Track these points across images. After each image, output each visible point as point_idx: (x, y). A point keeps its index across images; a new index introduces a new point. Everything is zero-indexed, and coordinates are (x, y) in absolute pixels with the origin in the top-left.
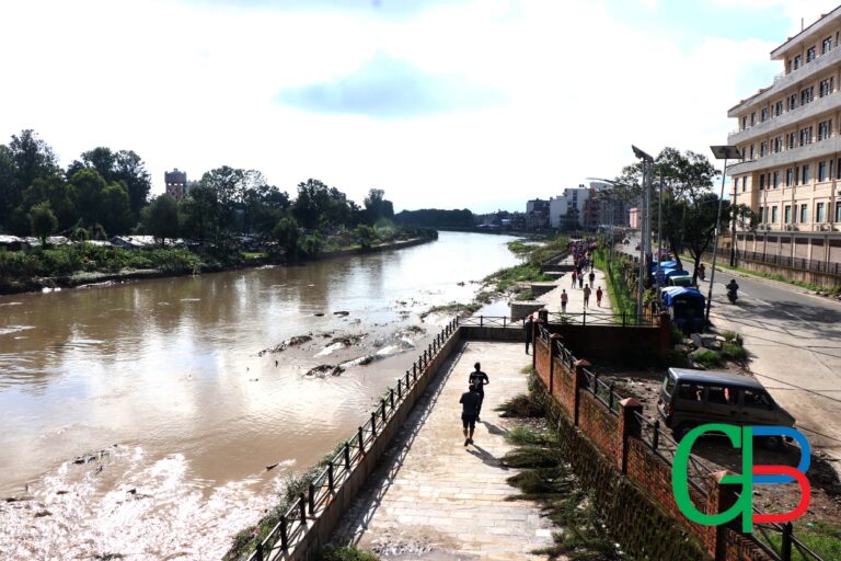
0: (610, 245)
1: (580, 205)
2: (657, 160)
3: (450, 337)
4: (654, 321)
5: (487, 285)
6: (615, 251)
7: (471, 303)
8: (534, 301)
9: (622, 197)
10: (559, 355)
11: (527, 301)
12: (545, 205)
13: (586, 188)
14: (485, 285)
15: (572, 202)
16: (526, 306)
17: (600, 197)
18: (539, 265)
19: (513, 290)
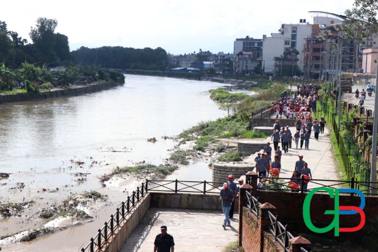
0: (336, 95)
1: (300, 46)
3: (138, 205)
5: (184, 142)
6: (343, 103)
7: (164, 164)
8: (240, 162)
9: (353, 36)
10: (272, 230)
11: (232, 162)
12: (256, 45)
13: (308, 23)
14: (181, 142)
15: (291, 41)
16: (232, 168)
17: (326, 35)
18: (247, 118)
19: (216, 148)
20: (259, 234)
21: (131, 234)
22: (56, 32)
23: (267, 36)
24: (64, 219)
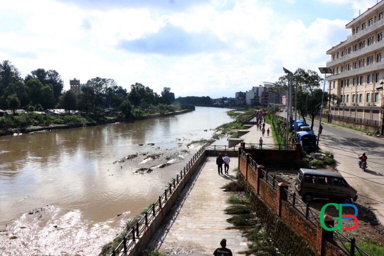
1: (260, 94)
3: (201, 155)
4: (294, 147)
6: (276, 115)
7: (210, 139)
8: (239, 138)
9: (279, 91)
10: (250, 163)
12: (244, 95)
13: (262, 86)
14: (216, 131)
15: (256, 93)
16: (235, 140)
17: (269, 91)
18: (241, 122)
19: (229, 133)
20: (246, 165)
21: (198, 165)
22: (170, 92)
23: (248, 91)
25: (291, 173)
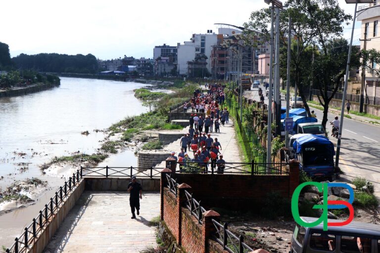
0: (239, 92)
1: (208, 52)
2: (287, 5)
3: (74, 189)
4: (284, 169)
5: (112, 134)
6: (244, 99)
7: (96, 153)
8: (161, 150)
9: (250, 44)
10: (188, 206)
11: (154, 150)
12: (172, 51)
13: (214, 33)
14: (110, 134)
15: (200, 48)
16: (154, 155)
17: (228, 43)
18: (166, 112)
19: (140, 139)
20: (178, 210)
21: (68, 214)
23: (181, 44)
24: (9, 203)
25: (279, 227)
